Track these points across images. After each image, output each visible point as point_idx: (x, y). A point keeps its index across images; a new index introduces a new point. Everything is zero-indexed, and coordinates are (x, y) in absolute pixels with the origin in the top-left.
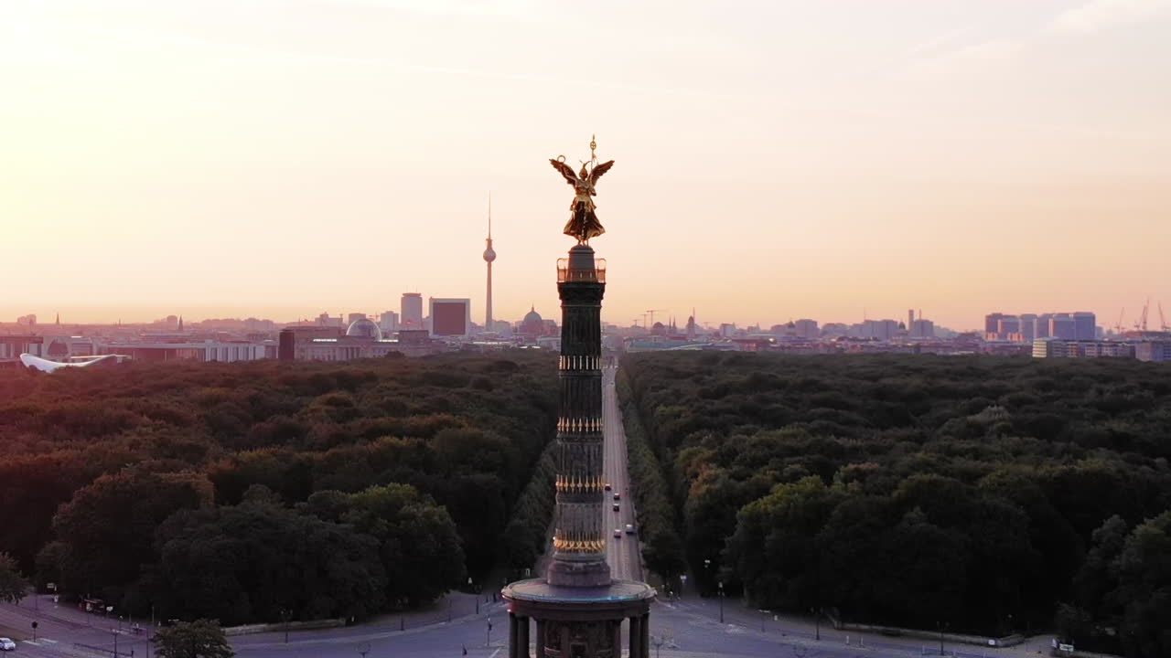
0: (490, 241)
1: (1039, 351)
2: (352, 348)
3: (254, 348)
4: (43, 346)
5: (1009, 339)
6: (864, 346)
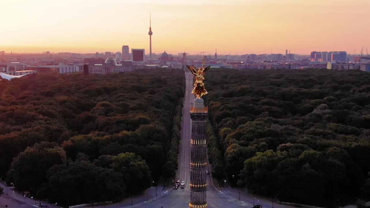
0: (150, 28)
1: (329, 67)
2: (107, 68)
3: (75, 67)
4: (7, 68)
5: (318, 61)
6: (272, 65)
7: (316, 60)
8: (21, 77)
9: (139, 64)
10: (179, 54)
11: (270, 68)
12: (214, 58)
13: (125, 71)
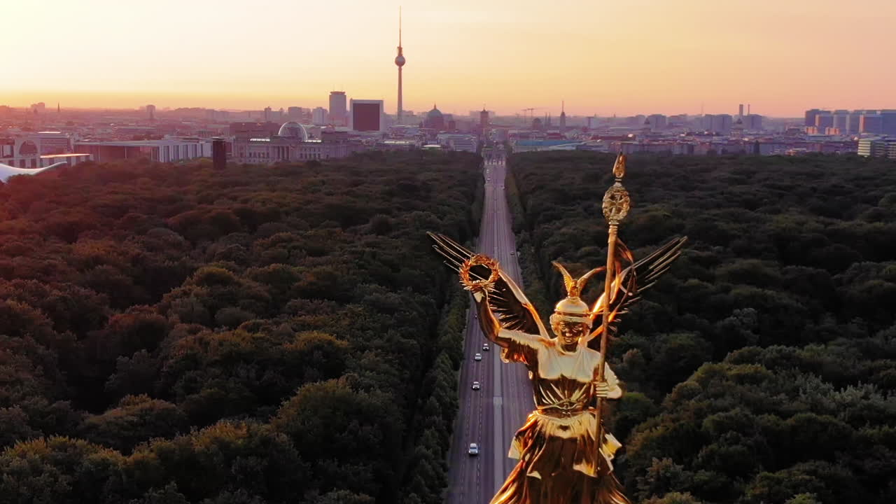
0: (400, 49)
1: (863, 150)
2: (283, 148)
3: (202, 145)
4: (15, 147)
5: (827, 133)
6: (710, 143)
7: (819, 130)
8: (38, 174)
9: (369, 138)
10: (472, 113)
11: (704, 151)
12: (558, 125)
13: (328, 156)
